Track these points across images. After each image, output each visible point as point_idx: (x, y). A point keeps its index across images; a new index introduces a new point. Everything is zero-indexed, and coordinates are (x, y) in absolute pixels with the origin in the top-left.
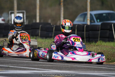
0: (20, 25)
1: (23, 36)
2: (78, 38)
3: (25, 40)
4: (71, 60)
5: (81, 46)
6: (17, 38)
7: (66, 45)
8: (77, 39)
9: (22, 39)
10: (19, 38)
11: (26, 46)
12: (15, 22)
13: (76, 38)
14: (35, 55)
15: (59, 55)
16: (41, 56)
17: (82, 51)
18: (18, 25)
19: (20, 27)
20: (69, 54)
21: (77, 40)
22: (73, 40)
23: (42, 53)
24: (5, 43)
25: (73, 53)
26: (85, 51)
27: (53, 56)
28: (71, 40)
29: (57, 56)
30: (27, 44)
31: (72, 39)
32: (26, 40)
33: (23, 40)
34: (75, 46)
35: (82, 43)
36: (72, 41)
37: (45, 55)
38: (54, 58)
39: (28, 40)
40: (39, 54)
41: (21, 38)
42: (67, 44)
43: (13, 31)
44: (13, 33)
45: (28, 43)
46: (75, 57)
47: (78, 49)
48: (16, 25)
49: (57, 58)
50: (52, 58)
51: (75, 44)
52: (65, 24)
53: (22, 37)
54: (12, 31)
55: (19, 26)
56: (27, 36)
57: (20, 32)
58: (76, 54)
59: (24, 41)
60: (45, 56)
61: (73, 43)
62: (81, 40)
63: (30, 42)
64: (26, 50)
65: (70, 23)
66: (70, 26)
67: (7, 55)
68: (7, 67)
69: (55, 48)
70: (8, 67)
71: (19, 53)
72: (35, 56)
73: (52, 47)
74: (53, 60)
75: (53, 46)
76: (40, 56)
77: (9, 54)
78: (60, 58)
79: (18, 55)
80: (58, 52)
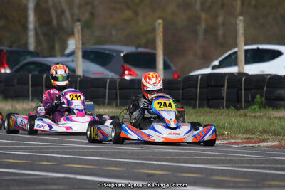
2: (78, 95)
4: (64, 130)
5: (81, 107)
8: (76, 96)
13: (74, 95)
15: (45, 123)
16: (20, 124)
17: (83, 116)
20: (62, 121)
21: (75, 98)
22: (70, 98)
25: (68, 119)
26: (89, 115)
27: (36, 125)
28: (66, 98)
31: (68, 97)
34: (72, 107)
35: (83, 103)
36: (68, 100)
37: (25, 123)
38: (38, 128)
40: (16, 122)
46: (70, 126)
47: (76, 112)
49: (42, 129)
50: (35, 128)
51: (71, 104)
52: (56, 73)
58: (72, 121)
60: (25, 125)
61: (69, 103)
62: (82, 98)
65: (63, 70)
66: (65, 75)
69: (44, 111)
73: (38, 109)
74: (37, 131)
75: (40, 108)
78: (47, 128)
80: (44, 119)
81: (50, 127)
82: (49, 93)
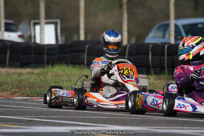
0: (116, 48)
1: (123, 69)
3: (128, 77)
6: (110, 73)
7: (198, 83)
10: (116, 73)
11: (132, 88)
12: (106, 40)
14: (138, 104)
15: (187, 102)
16: (151, 104)
18: (110, 47)
19: (116, 50)
23: (154, 100)
27: (176, 105)
29: (184, 105)
30: (133, 85)
32: (131, 77)
33: (124, 76)
37: (159, 102)
38: (179, 109)
39: (134, 77)
40: (145, 102)
41: (120, 74)
42: (201, 83)
43: (100, 60)
44: (100, 63)
45: (135, 83)
48: (108, 48)
49: (184, 109)
50: (175, 108)
53: (122, 72)
54: (97, 58)
55: (113, 49)
56: (131, 70)
57: (116, 61)
59: (127, 79)
60: (158, 105)
63: (137, 81)
67: (96, 106)
69: (176, 90)
71: (118, 103)
72: (138, 106)
73: (170, 87)
74: (176, 111)
75: (171, 85)
76: (149, 104)
77: (98, 105)
78: (190, 109)
79: (116, 107)
81: (194, 107)
82: (182, 68)
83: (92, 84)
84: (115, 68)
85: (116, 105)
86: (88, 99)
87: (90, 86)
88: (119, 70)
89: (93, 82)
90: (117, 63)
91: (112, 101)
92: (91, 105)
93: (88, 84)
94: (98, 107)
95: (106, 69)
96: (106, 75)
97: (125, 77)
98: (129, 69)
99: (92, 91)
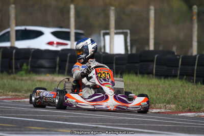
1: (101, 73)
3: (105, 80)
6: (89, 76)
9: (100, 77)
10: (94, 76)
11: (108, 90)
24: (67, 85)
30: (109, 87)
32: (107, 80)
39: (110, 80)
41: (97, 77)
45: (110, 86)
53: (99, 75)
56: (107, 74)
59: (104, 82)
63: (113, 84)
64: (107, 97)
67: (75, 106)
68: (94, 127)
70: (97, 127)
71: (95, 103)
77: (77, 105)
79: (93, 107)
83: (73, 86)
84: (94, 72)
85: (93, 105)
86: (68, 99)
87: (71, 88)
88: (96, 73)
89: (74, 84)
90: (95, 67)
91: (90, 102)
92: (71, 105)
93: (69, 86)
94: (77, 107)
95: (85, 72)
96: (85, 78)
97: (102, 80)
98: (106, 73)
99: (73, 92)
